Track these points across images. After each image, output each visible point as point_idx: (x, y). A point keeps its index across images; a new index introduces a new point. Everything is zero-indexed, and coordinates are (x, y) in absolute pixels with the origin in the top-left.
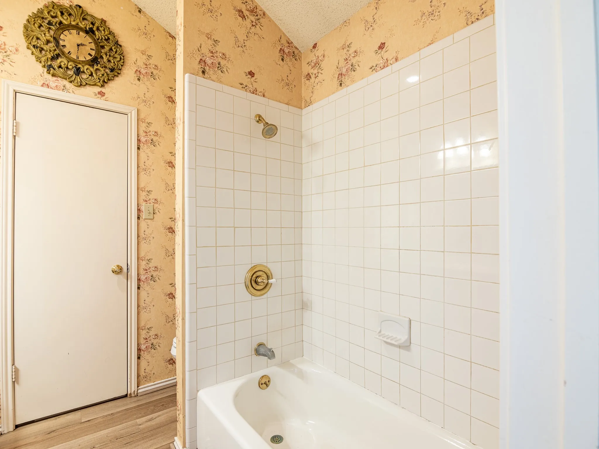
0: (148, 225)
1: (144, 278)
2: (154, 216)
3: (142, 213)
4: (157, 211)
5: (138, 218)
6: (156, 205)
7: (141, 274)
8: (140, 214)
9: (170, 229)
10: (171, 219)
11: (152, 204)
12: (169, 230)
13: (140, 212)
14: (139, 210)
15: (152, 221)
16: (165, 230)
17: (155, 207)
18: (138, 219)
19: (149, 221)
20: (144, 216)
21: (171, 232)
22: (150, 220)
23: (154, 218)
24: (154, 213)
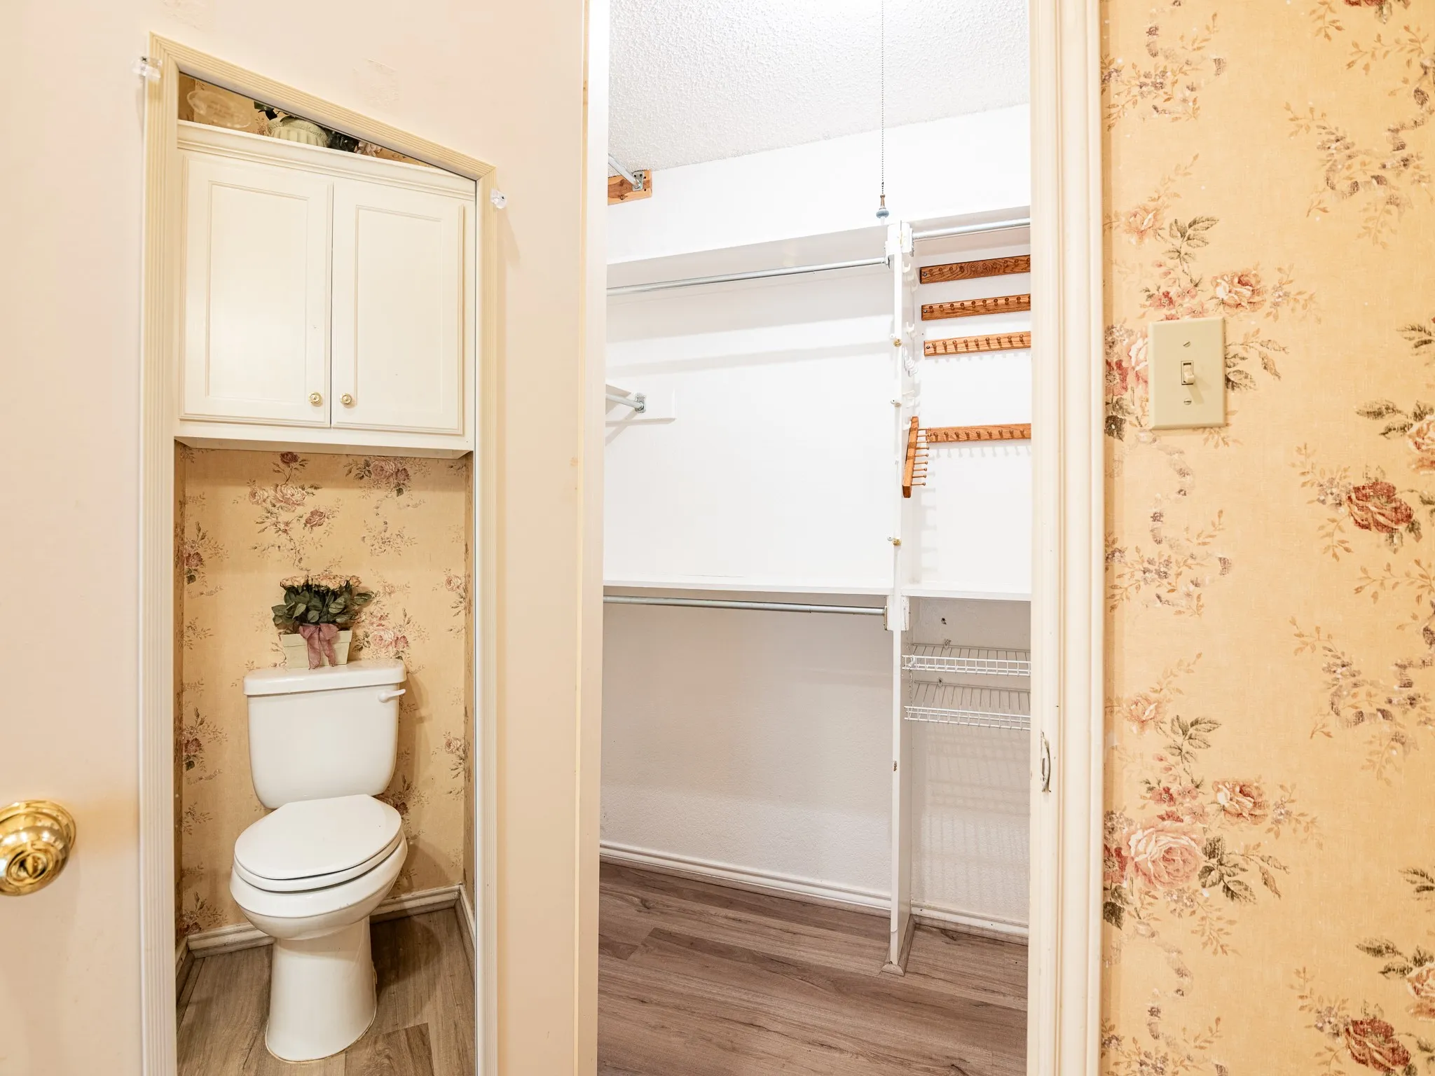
0: (1182, 473)
1: (1155, 850)
2: (1232, 406)
3: (1140, 390)
4: (1252, 365)
5: (1113, 425)
6: (1244, 323)
7: (1130, 822)
8: (1127, 396)
9: (1367, 497)
10: (1378, 414)
11: (1215, 315)
12: (1361, 508)
13: (1124, 380)
14: (1116, 373)
15: (1211, 443)
16: (1327, 511)
17: (1235, 338)
18: (1108, 431)
19: (1193, 446)
20: (1151, 406)
21: (1378, 524)
22: (1199, 437)
23: (1232, 419)
24: (1228, 380)
